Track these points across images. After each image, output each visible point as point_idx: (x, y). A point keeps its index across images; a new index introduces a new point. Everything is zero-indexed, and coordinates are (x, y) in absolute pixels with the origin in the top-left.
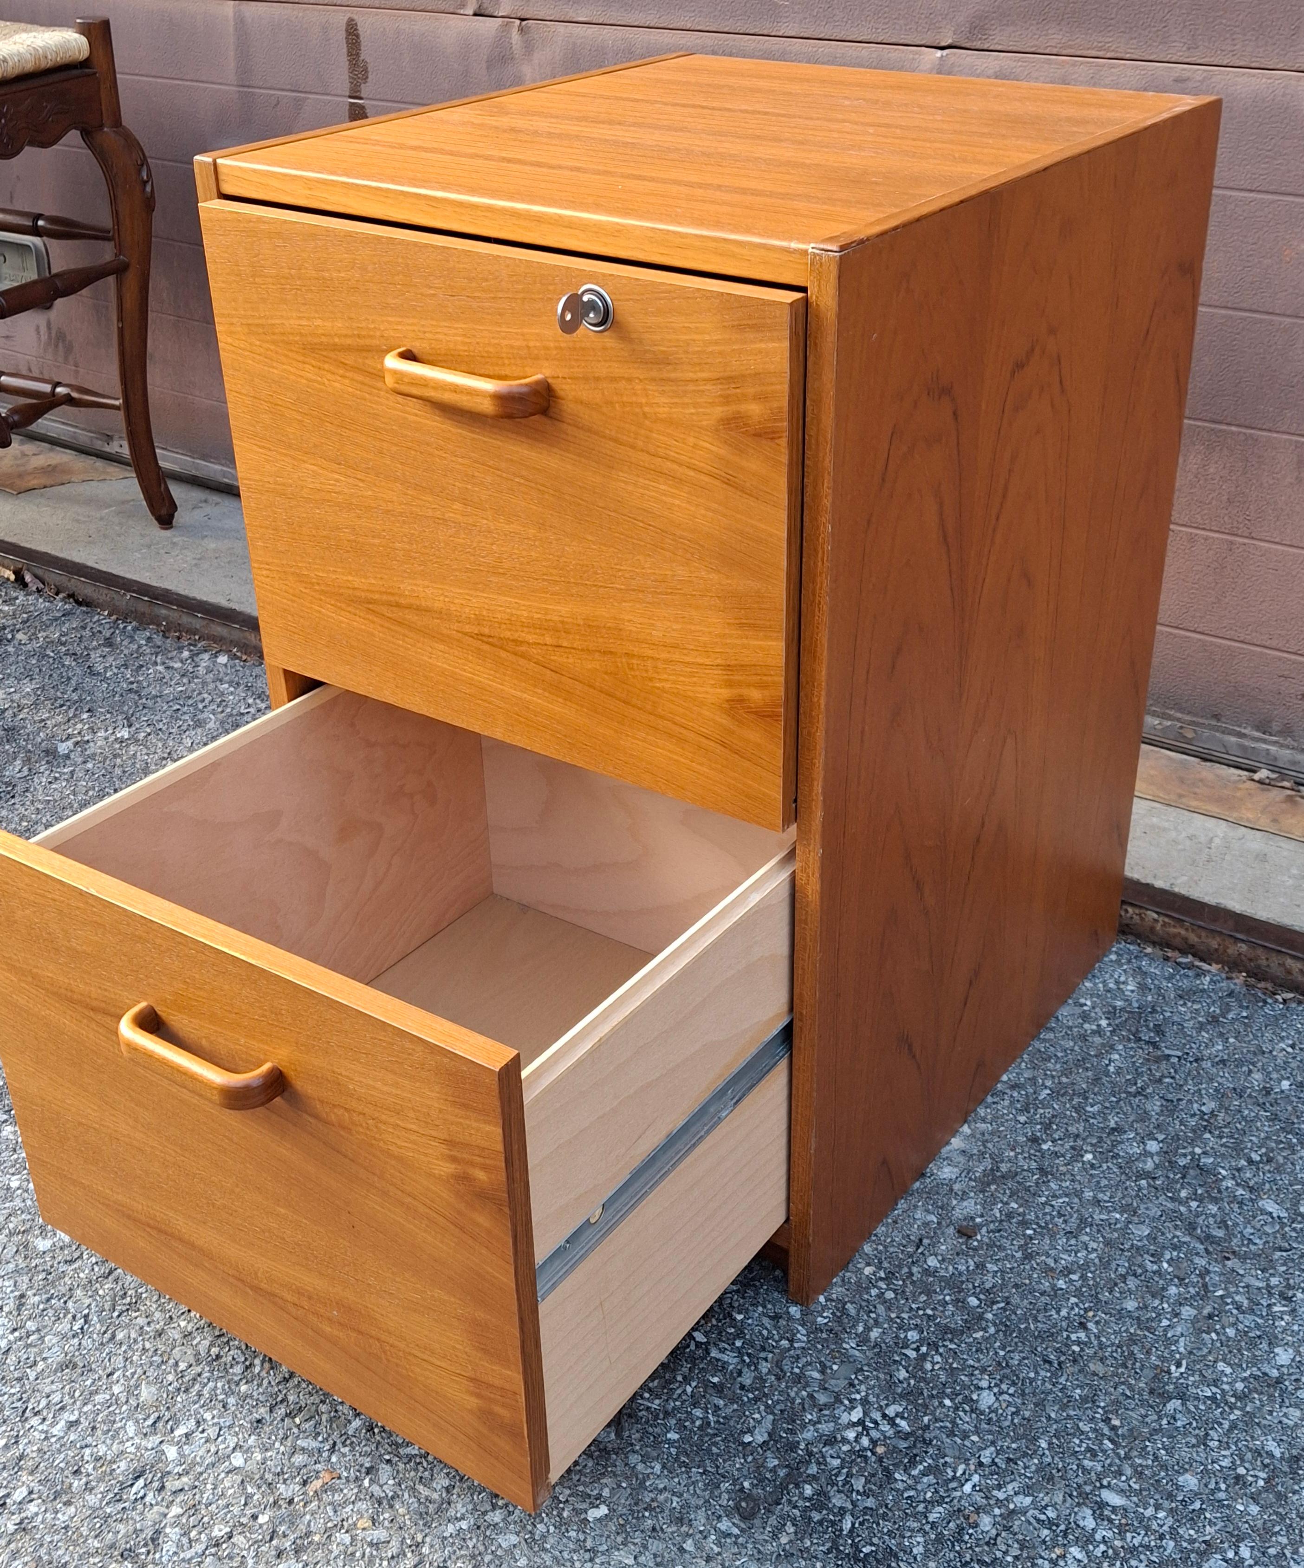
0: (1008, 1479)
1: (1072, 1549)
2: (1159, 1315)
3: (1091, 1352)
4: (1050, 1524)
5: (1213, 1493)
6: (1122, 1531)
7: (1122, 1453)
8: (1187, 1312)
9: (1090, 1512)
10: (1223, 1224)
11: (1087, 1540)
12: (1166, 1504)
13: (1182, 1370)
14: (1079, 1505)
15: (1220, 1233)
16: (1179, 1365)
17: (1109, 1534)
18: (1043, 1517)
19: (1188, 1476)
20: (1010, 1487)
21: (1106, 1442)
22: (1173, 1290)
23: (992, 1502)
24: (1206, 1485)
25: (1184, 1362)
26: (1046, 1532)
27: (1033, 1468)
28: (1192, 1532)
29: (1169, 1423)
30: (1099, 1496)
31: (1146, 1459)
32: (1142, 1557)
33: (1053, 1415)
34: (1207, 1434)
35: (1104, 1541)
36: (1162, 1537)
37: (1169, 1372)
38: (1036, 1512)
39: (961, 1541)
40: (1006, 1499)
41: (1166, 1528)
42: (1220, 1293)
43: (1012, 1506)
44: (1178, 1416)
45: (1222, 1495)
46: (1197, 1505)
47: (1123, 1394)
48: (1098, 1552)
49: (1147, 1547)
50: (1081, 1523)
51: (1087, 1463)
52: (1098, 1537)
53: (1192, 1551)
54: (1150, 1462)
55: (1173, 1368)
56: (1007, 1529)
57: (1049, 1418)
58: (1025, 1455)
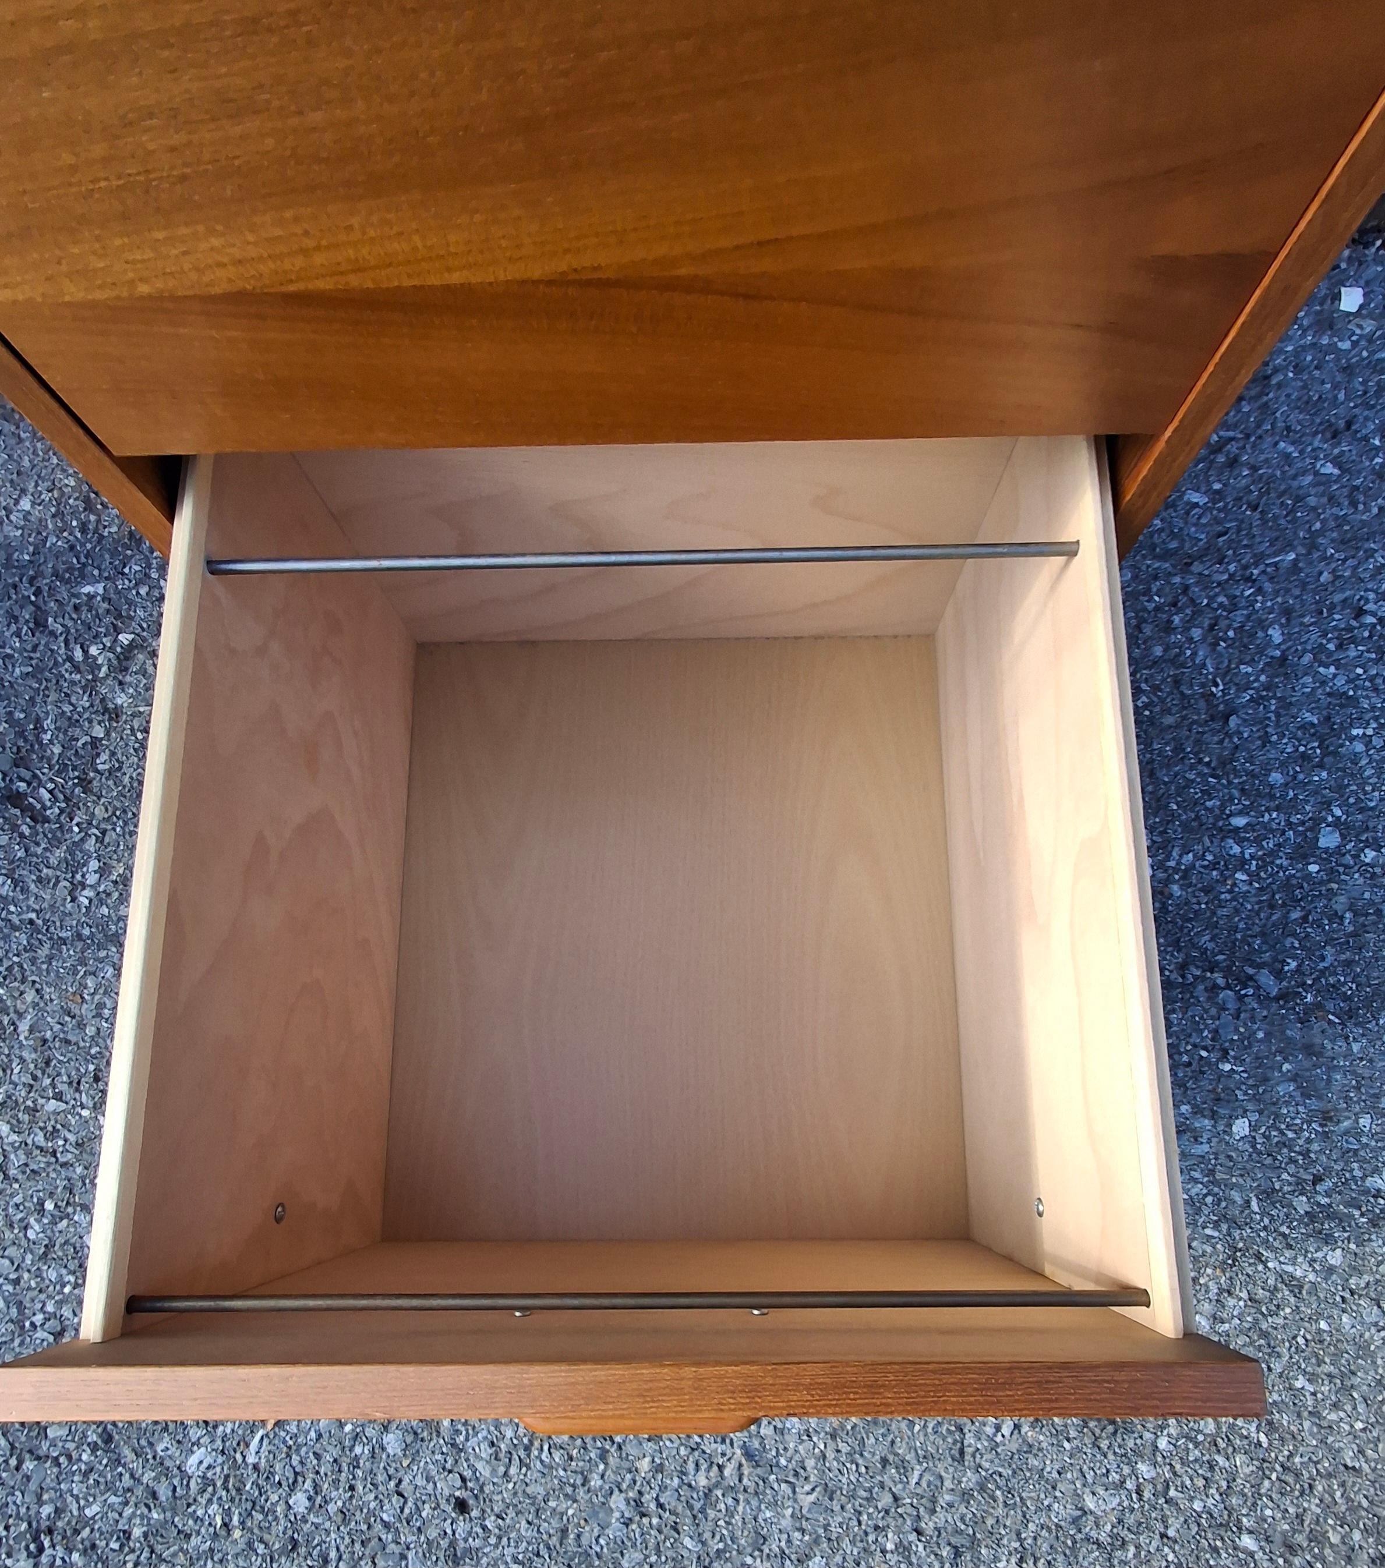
0: (1170, 848)
1: (1237, 876)
2: (1180, 647)
3: (1157, 709)
4: (1214, 865)
5: (1295, 778)
6: (1258, 841)
7: (1224, 781)
8: (1196, 633)
9: (1231, 841)
10: (1173, 535)
11: (1242, 863)
12: (1272, 805)
13: (1221, 687)
14: (1222, 840)
15: (1174, 545)
16: (1216, 685)
17: (1252, 850)
18: (1206, 863)
19: (1273, 774)
20: (1174, 854)
21: (1210, 779)
22: (1176, 619)
23: (1170, 871)
24: (1288, 774)
25: (1218, 680)
26: (1215, 873)
27: (1179, 830)
28: (1299, 816)
29: (1239, 739)
30: (1230, 824)
31: (1241, 777)
32: (1281, 854)
33: (1166, 779)
34: (1266, 732)
35: (1252, 857)
36: (1283, 833)
37: (1213, 694)
38: (1200, 862)
39: (1168, 912)
40: (1177, 864)
41: (1283, 823)
42: (1205, 601)
43: (1183, 867)
44: (1241, 729)
45: (1301, 776)
46: (1291, 794)
47: (1198, 732)
48: (1253, 868)
49: (1279, 845)
50: (1232, 852)
51: (1209, 804)
52: (1247, 856)
53: (1307, 830)
54: (1245, 778)
55: (1214, 689)
56: (1190, 885)
57: (1165, 783)
58: (1168, 822)
